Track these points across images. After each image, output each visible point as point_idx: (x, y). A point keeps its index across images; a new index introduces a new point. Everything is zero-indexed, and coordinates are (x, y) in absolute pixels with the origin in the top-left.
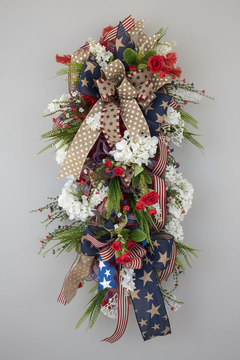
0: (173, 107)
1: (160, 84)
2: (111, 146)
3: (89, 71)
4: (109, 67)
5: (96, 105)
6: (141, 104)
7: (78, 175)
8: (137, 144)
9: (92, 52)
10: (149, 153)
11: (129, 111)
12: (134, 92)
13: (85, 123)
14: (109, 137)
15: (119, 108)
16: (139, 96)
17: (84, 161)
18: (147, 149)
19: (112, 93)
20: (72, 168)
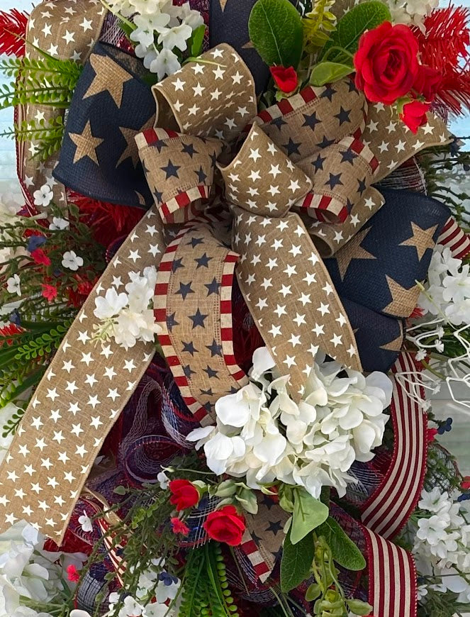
0: (453, 249)
1: (401, 146)
2: (193, 408)
3: (105, 94)
4: (191, 80)
5: (133, 236)
6: (320, 233)
7: (58, 528)
8: (304, 404)
9: (114, 11)
10: (352, 442)
11: (272, 264)
12: (294, 186)
13: (90, 312)
14: (187, 370)
15: (232, 253)
16: (315, 203)
17: (86, 470)
18: (346, 428)
19: (201, 190)
20: (32, 500)
